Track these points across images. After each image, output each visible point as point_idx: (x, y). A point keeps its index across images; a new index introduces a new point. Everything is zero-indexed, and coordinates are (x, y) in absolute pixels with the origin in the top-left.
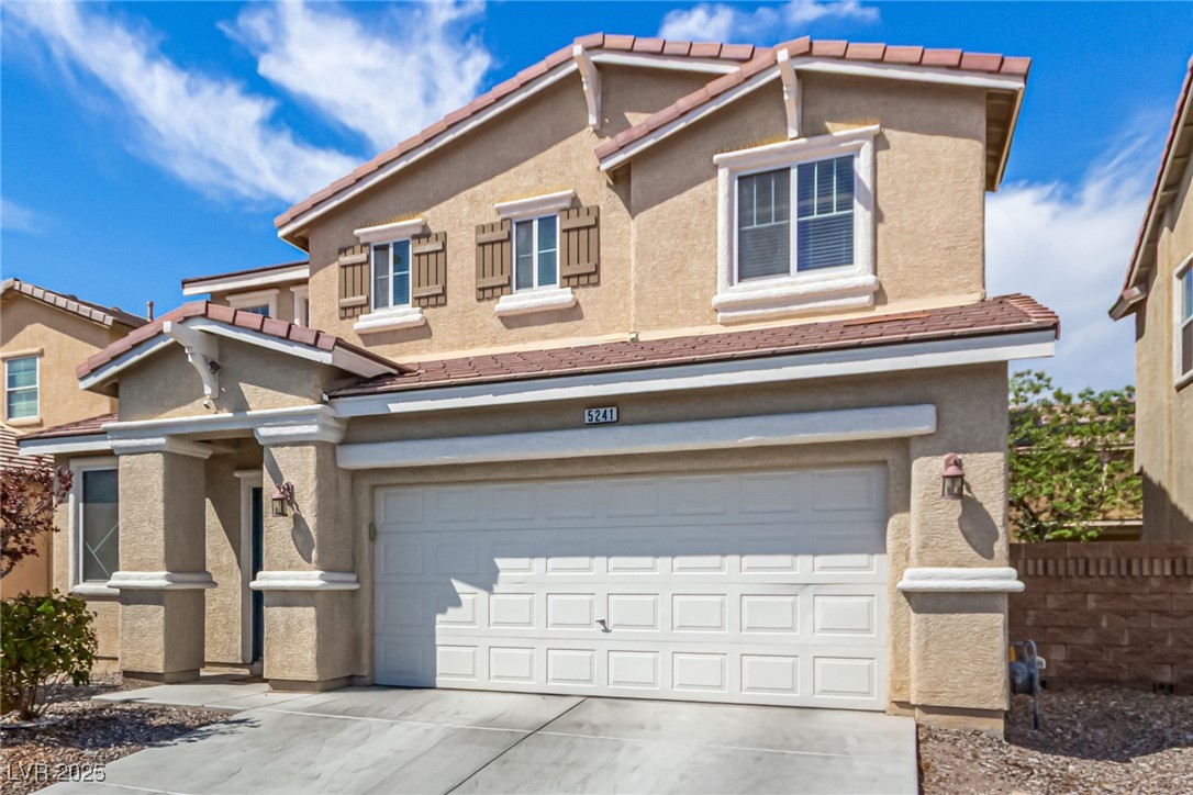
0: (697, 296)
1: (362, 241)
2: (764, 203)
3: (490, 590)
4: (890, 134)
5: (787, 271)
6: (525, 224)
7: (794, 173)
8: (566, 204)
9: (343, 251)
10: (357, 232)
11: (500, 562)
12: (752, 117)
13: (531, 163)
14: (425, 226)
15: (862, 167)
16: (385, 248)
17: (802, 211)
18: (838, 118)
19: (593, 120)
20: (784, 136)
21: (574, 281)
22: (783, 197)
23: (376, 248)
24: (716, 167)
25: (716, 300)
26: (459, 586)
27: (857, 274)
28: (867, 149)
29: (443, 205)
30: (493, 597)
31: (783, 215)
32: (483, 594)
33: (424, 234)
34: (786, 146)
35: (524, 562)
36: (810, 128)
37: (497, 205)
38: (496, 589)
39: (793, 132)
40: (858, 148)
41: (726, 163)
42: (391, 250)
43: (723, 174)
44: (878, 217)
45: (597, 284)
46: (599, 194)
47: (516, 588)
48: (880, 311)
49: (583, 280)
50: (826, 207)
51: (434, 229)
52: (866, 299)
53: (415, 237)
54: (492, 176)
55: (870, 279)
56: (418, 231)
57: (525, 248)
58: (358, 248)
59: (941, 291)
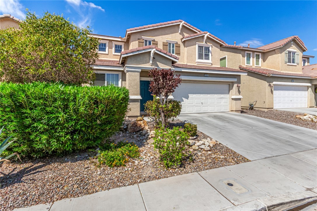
0: (194, 60)
1: (143, 38)
2: (201, 50)
3: (188, 99)
4: (213, 46)
5: (203, 59)
6: (170, 44)
7: (204, 47)
8: (176, 43)
9: (139, 39)
10: (142, 37)
11: (189, 95)
12: (200, 39)
13: (171, 35)
14: (154, 39)
15: (210, 49)
16: (147, 41)
17: (205, 52)
18: (208, 42)
19: (180, 32)
20: (203, 43)
21: (177, 54)
22: (203, 50)
23: (145, 40)
24: (196, 44)
25: (196, 61)
26: (183, 98)
27: (210, 61)
28: (211, 47)
29: (157, 37)
30: (188, 100)
31: (203, 52)
32: (186, 100)
33: (154, 41)
34: (203, 44)
35: (192, 95)
36: (206, 42)
37: (166, 40)
38: (189, 99)
39: (204, 42)
40: (210, 47)
41: (198, 44)
42: (148, 42)
43: (197, 45)
44: (212, 55)
45: (180, 55)
46: (180, 43)
47: (191, 98)
48: (212, 66)
49: (178, 54)
50: (207, 53)
51: (156, 40)
52: (211, 64)
53: (152, 41)
54: (165, 35)
55: (211, 62)
56: (153, 40)
57: (170, 47)
58: (142, 40)
59: (217, 65)
